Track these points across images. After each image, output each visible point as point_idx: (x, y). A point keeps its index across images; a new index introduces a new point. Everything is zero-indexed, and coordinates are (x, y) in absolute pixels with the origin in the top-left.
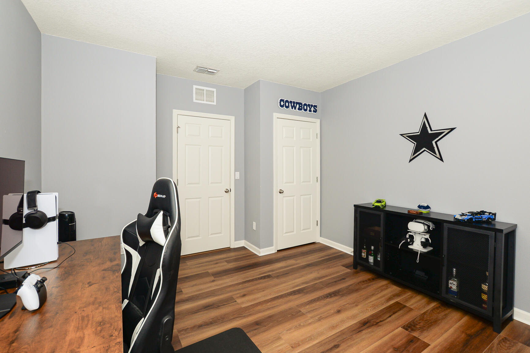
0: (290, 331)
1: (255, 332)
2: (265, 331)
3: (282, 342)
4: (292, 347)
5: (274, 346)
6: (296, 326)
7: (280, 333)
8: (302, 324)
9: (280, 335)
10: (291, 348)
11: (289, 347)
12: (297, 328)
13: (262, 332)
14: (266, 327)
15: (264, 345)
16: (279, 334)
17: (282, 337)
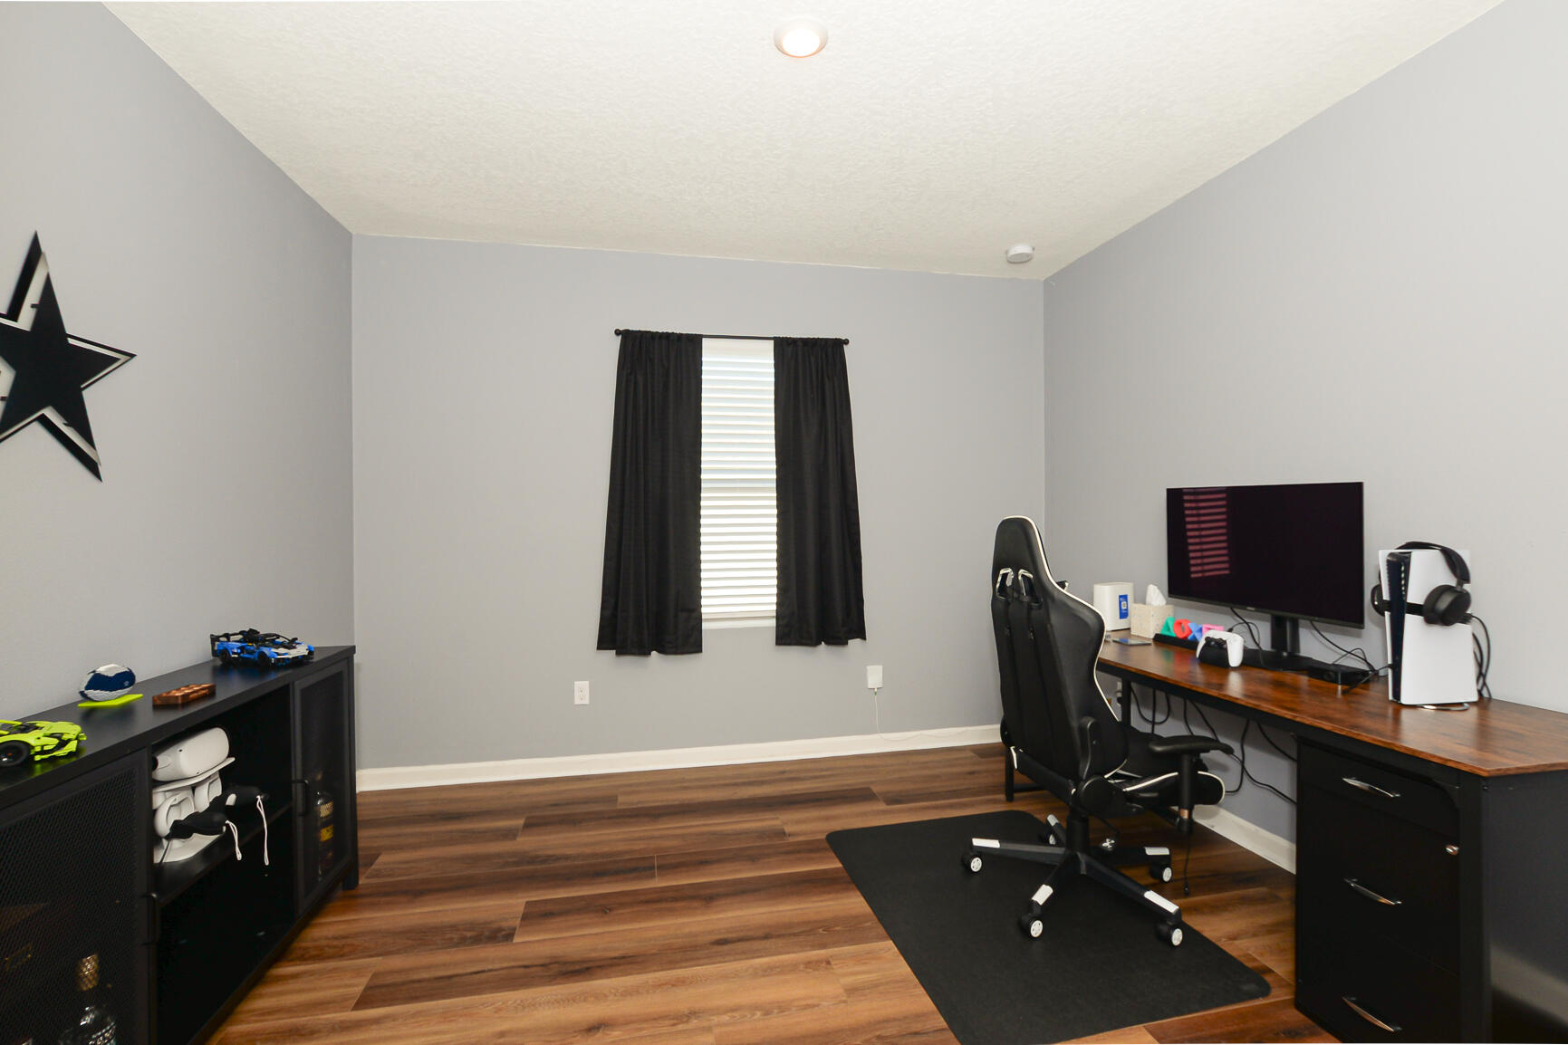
0: (809, 1002)
1: (917, 1027)
2: (887, 1021)
3: (849, 980)
4: (828, 963)
5: (873, 976)
6: (783, 1011)
7: (843, 1005)
8: (759, 1014)
9: (844, 998)
10: (833, 963)
11: (836, 964)
12: (780, 1007)
13: (894, 1020)
14: (878, 1033)
15: (900, 984)
16: (845, 1002)
17: (841, 991)
